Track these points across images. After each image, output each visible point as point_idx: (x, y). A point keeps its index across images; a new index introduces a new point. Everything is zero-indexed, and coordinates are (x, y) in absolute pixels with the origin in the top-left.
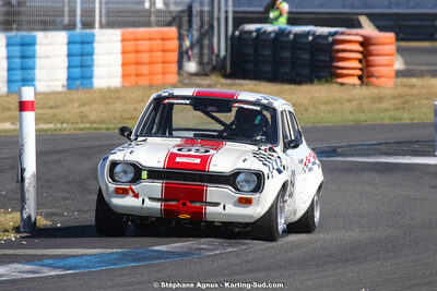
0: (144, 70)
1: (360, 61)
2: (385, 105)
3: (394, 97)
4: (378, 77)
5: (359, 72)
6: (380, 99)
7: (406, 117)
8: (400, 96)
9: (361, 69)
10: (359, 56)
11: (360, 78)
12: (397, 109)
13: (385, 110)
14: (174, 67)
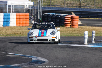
0: (21, 22)
1: (71, 22)
2: (75, 32)
3: (77, 30)
4: (75, 26)
5: (70, 25)
6: (75, 31)
7: (79, 35)
8: (79, 30)
9: (71, 24)
10: (70, 21)
11: (70, 26)
12: (78, 33)
13: (75, 33)
14: (28, 22)
